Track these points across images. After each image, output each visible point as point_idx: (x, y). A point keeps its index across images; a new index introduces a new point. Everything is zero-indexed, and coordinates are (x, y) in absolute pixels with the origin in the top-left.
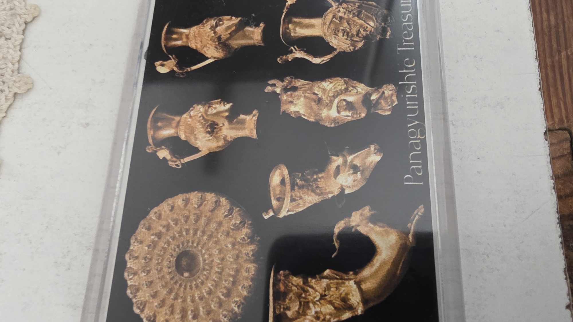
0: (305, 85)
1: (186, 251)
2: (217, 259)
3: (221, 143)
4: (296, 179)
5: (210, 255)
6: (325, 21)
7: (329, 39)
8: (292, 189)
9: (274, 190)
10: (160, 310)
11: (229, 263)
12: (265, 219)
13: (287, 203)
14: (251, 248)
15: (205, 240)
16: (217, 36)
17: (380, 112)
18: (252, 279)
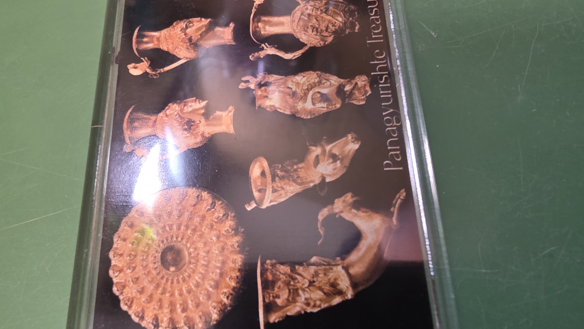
0: (279, 79)
1: (171, 246)
2: (203, 251)
3: (199, 139)
4: (276, 170)
5: (196, 249)
6: (294, 19)
7: (299, 36)
8: (273, 180)
9: (255, 182)
10: (148, 305)
11: (215, 255)
12: (248, 211)
13: (269, 193)
14: (236, 239)
15: (189, 234)
16: (188, 37)
17: (354, 102)
18: (239, 270)
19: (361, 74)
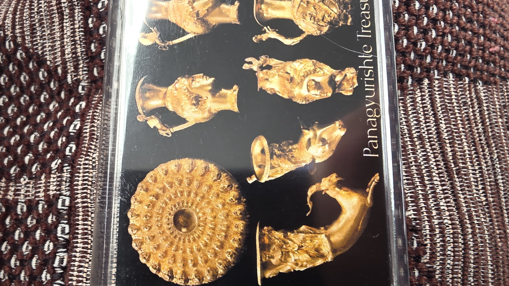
0: (279, 64)
1: (182, 210)
2: (210, 217)
3: (206, 115)
4: (274, 149)
5: (204, 214)
6: (294, 4)
7: (298, 22)
8: (271, 158)
9: (256, 158)
10: (164, 259)
11: (221, 220)
12: (249, 183)
13: (267, 170)
14: (238, 208)
15: (198, 200)
16: (195, 11)
17: (343, 92)
18: (241, 234)
19: (350, 66)
